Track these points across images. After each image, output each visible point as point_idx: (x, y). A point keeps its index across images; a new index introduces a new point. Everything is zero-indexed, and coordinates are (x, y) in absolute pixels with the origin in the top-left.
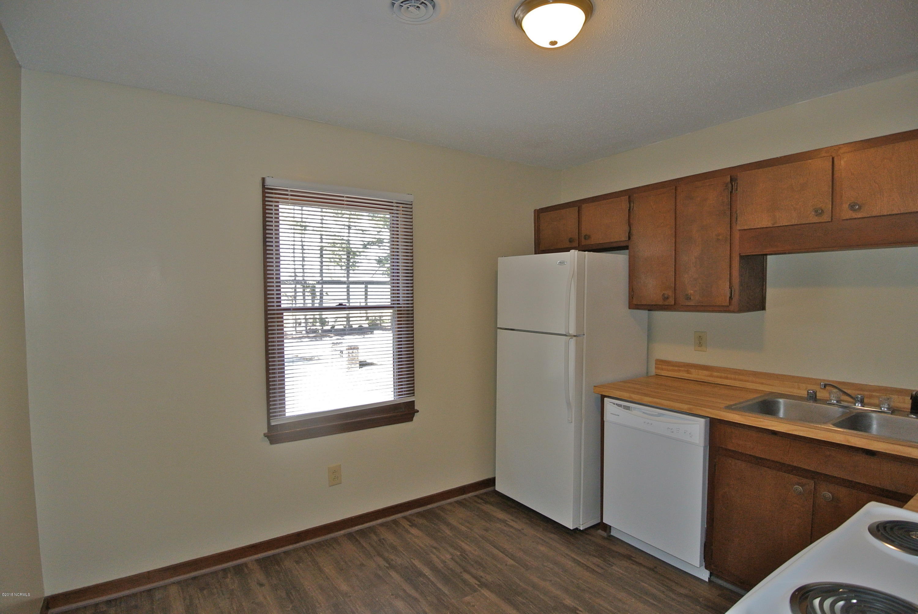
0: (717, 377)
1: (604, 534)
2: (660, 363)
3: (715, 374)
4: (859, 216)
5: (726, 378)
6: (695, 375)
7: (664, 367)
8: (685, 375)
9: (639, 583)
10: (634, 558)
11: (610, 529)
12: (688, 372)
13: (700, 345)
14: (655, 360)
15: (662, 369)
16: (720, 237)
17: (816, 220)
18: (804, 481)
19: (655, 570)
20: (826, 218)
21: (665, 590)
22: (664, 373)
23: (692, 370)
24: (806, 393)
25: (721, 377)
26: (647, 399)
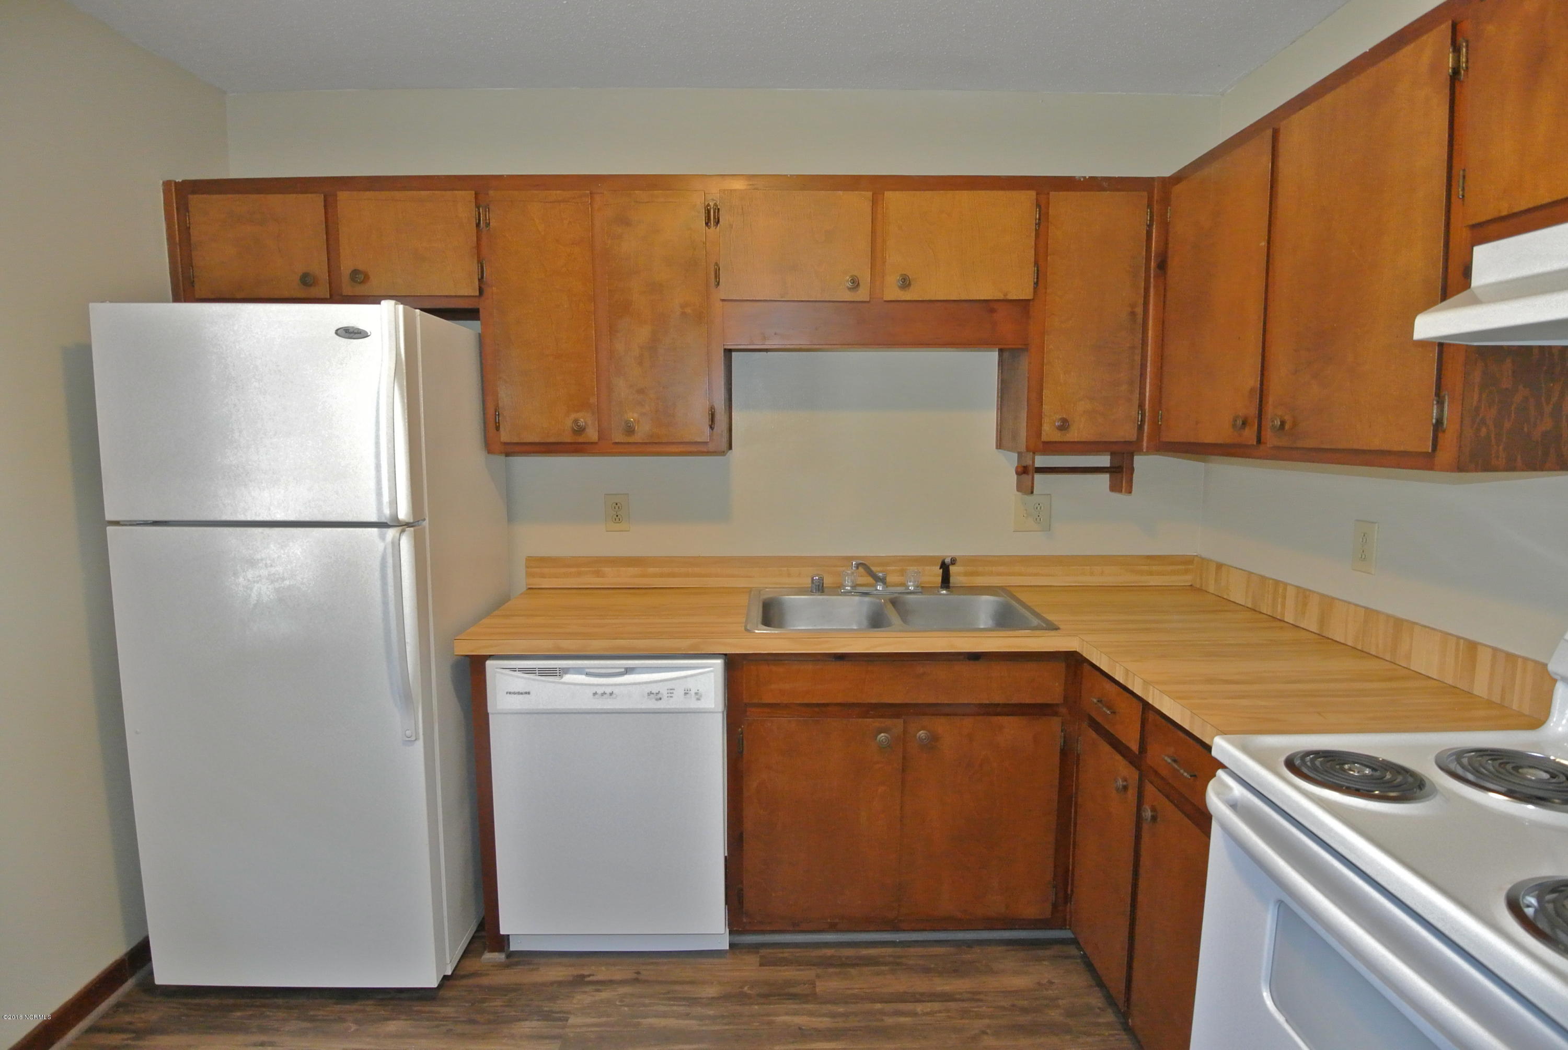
0: (655, 575)
1: (499, 957)
2: (537, 563)
3: (651, 570)
4: (908, 298)
5: (673, 575)
6: (613, 577)
7: (546, 570)
8: (591, 581)
9: (639, 1024)
10: (589, 976)
11: (508, 939)
12: (598, 574)
13: (617, 518)
14: (526, 559)
15: (543, 576)
16: (688, 310)
17: (849, 296)
18: (888, 722)
19: (641, 977)
20: (862, 294)
21: (688, 1010)
22: (546, 583)
23: (606, 570)
24: (810, 581)
25: (662, 575)
26: (597, 645)
